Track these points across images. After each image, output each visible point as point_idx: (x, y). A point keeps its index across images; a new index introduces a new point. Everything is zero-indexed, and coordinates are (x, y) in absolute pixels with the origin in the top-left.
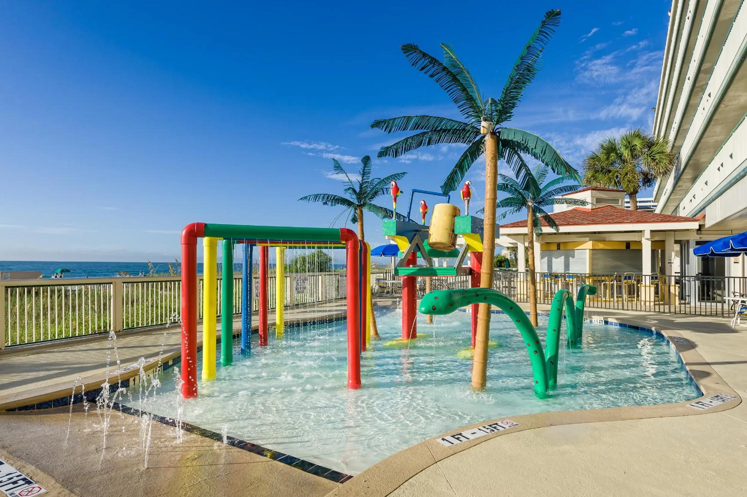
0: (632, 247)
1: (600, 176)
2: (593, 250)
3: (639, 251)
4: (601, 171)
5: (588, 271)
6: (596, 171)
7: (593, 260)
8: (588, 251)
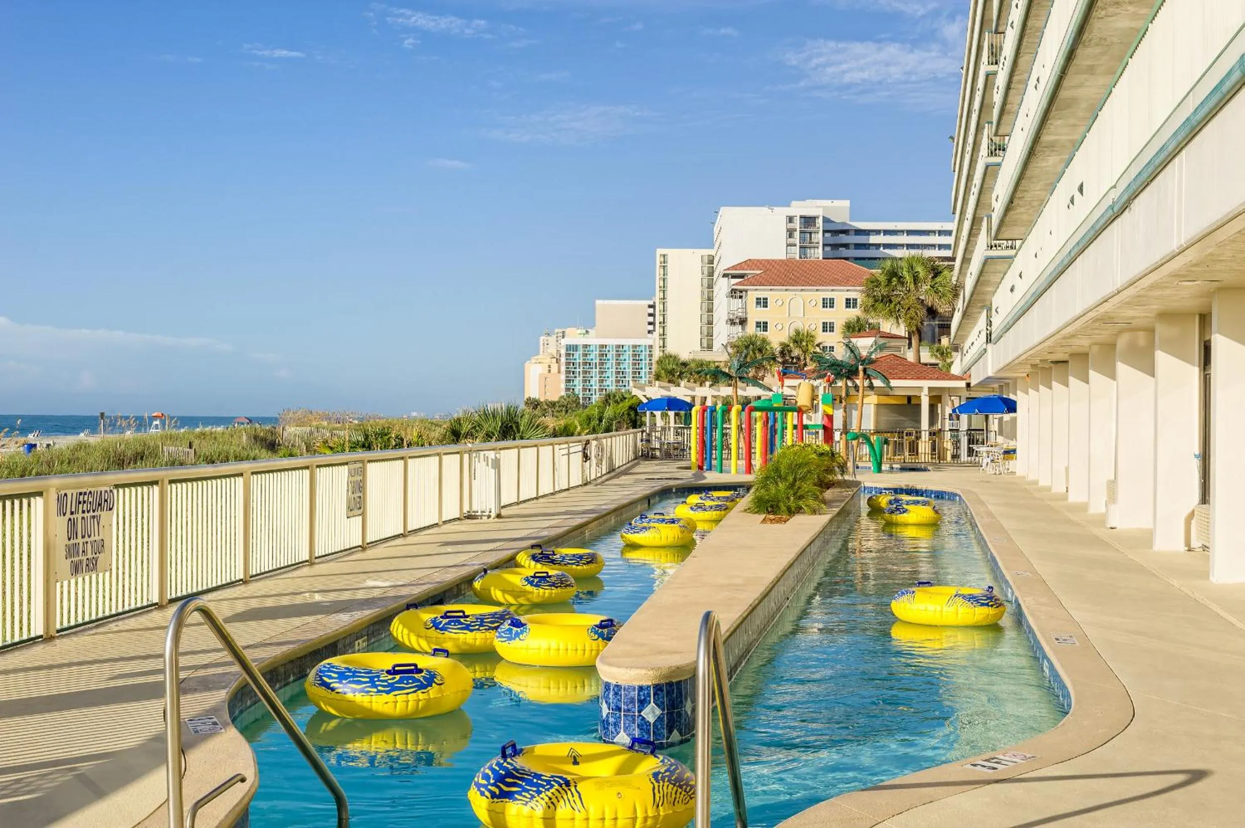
0: (913, 402)
1: (880, 306)
2: (877, 405)
3: (919, 406)
4: (882, 300)
5: (872, 428)
6: (876, 301)
7: (877, 414)
8: (872, 406)
